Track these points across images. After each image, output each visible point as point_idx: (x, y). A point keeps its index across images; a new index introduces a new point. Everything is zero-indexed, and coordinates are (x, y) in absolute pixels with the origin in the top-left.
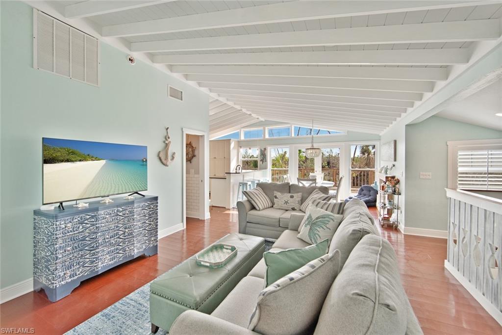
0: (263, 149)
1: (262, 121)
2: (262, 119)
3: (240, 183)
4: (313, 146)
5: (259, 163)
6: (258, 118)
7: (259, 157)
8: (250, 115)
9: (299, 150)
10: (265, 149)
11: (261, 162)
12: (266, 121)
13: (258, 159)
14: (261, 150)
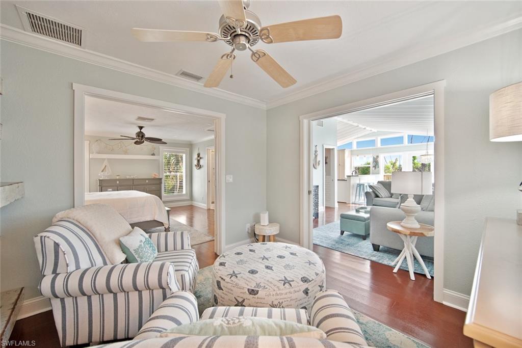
0: (375, 157)
1: (374, 132)
2: (376, 131)
3: (358, 184)
4: (427, 153)
5: (372, 169)
6: (371, 130)
7: (371, 163)
8: (365, 129)
9: (413, 157)
10: (378, 157)
11: (374, 168)
12: (378, 131)
13: (371, 166)
14: (374, 158)
